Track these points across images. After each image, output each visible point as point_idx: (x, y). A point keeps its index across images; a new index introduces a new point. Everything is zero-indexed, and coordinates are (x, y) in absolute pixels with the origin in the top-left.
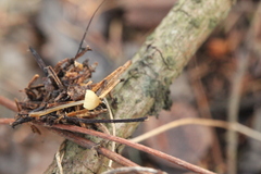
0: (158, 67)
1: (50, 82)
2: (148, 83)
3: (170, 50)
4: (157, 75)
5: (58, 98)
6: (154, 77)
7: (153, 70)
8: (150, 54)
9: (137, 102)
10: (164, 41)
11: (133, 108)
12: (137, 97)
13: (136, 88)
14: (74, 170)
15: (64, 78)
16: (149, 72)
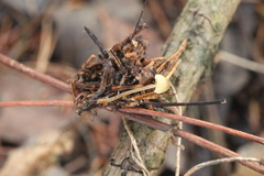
0: (209, 35)
1: (111, 64)
2: (201, 52)
3: (217, 16)
4: (208, 43)
5: (122, 82)
6: (205, 46)
7: (204, 40)
8: (200, 23)
9: (194, 74)
10: (210, 8)
11: (191, 80)
12: (194, 69)
13: (192, 59)
14: (147, 153)
15: (124, 59)
16: (201, 42)
